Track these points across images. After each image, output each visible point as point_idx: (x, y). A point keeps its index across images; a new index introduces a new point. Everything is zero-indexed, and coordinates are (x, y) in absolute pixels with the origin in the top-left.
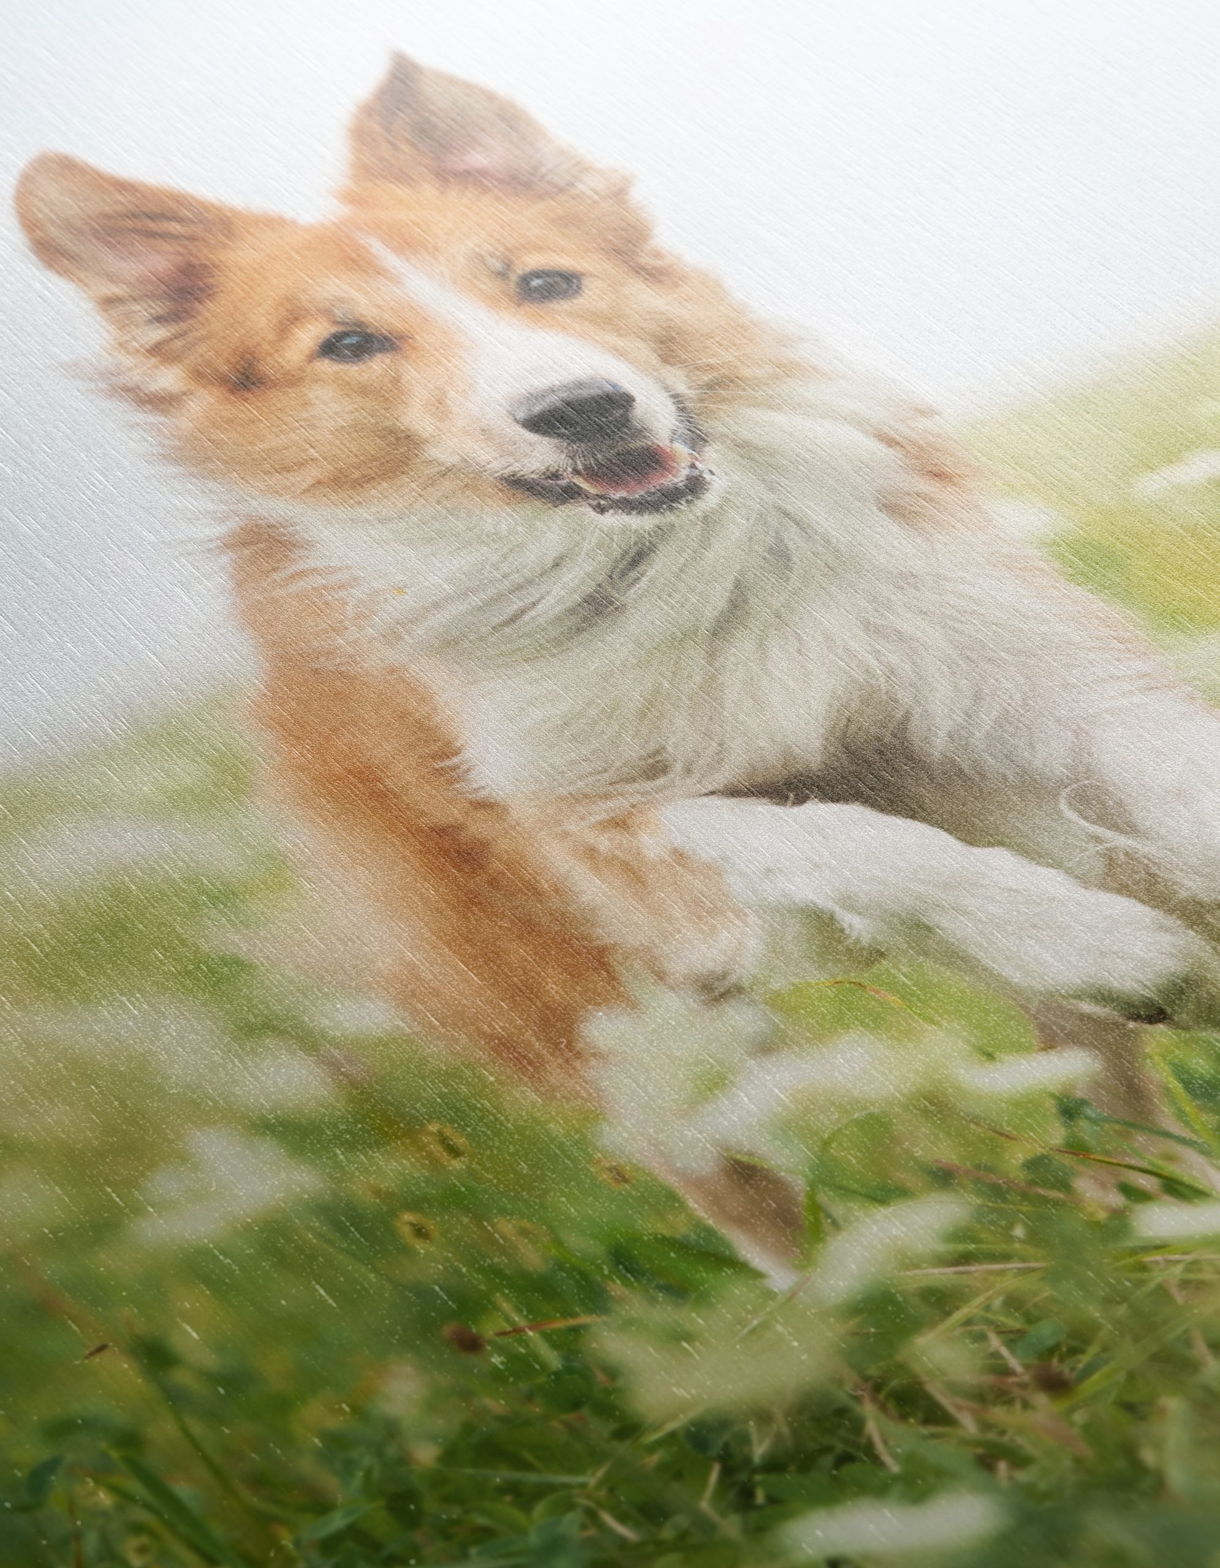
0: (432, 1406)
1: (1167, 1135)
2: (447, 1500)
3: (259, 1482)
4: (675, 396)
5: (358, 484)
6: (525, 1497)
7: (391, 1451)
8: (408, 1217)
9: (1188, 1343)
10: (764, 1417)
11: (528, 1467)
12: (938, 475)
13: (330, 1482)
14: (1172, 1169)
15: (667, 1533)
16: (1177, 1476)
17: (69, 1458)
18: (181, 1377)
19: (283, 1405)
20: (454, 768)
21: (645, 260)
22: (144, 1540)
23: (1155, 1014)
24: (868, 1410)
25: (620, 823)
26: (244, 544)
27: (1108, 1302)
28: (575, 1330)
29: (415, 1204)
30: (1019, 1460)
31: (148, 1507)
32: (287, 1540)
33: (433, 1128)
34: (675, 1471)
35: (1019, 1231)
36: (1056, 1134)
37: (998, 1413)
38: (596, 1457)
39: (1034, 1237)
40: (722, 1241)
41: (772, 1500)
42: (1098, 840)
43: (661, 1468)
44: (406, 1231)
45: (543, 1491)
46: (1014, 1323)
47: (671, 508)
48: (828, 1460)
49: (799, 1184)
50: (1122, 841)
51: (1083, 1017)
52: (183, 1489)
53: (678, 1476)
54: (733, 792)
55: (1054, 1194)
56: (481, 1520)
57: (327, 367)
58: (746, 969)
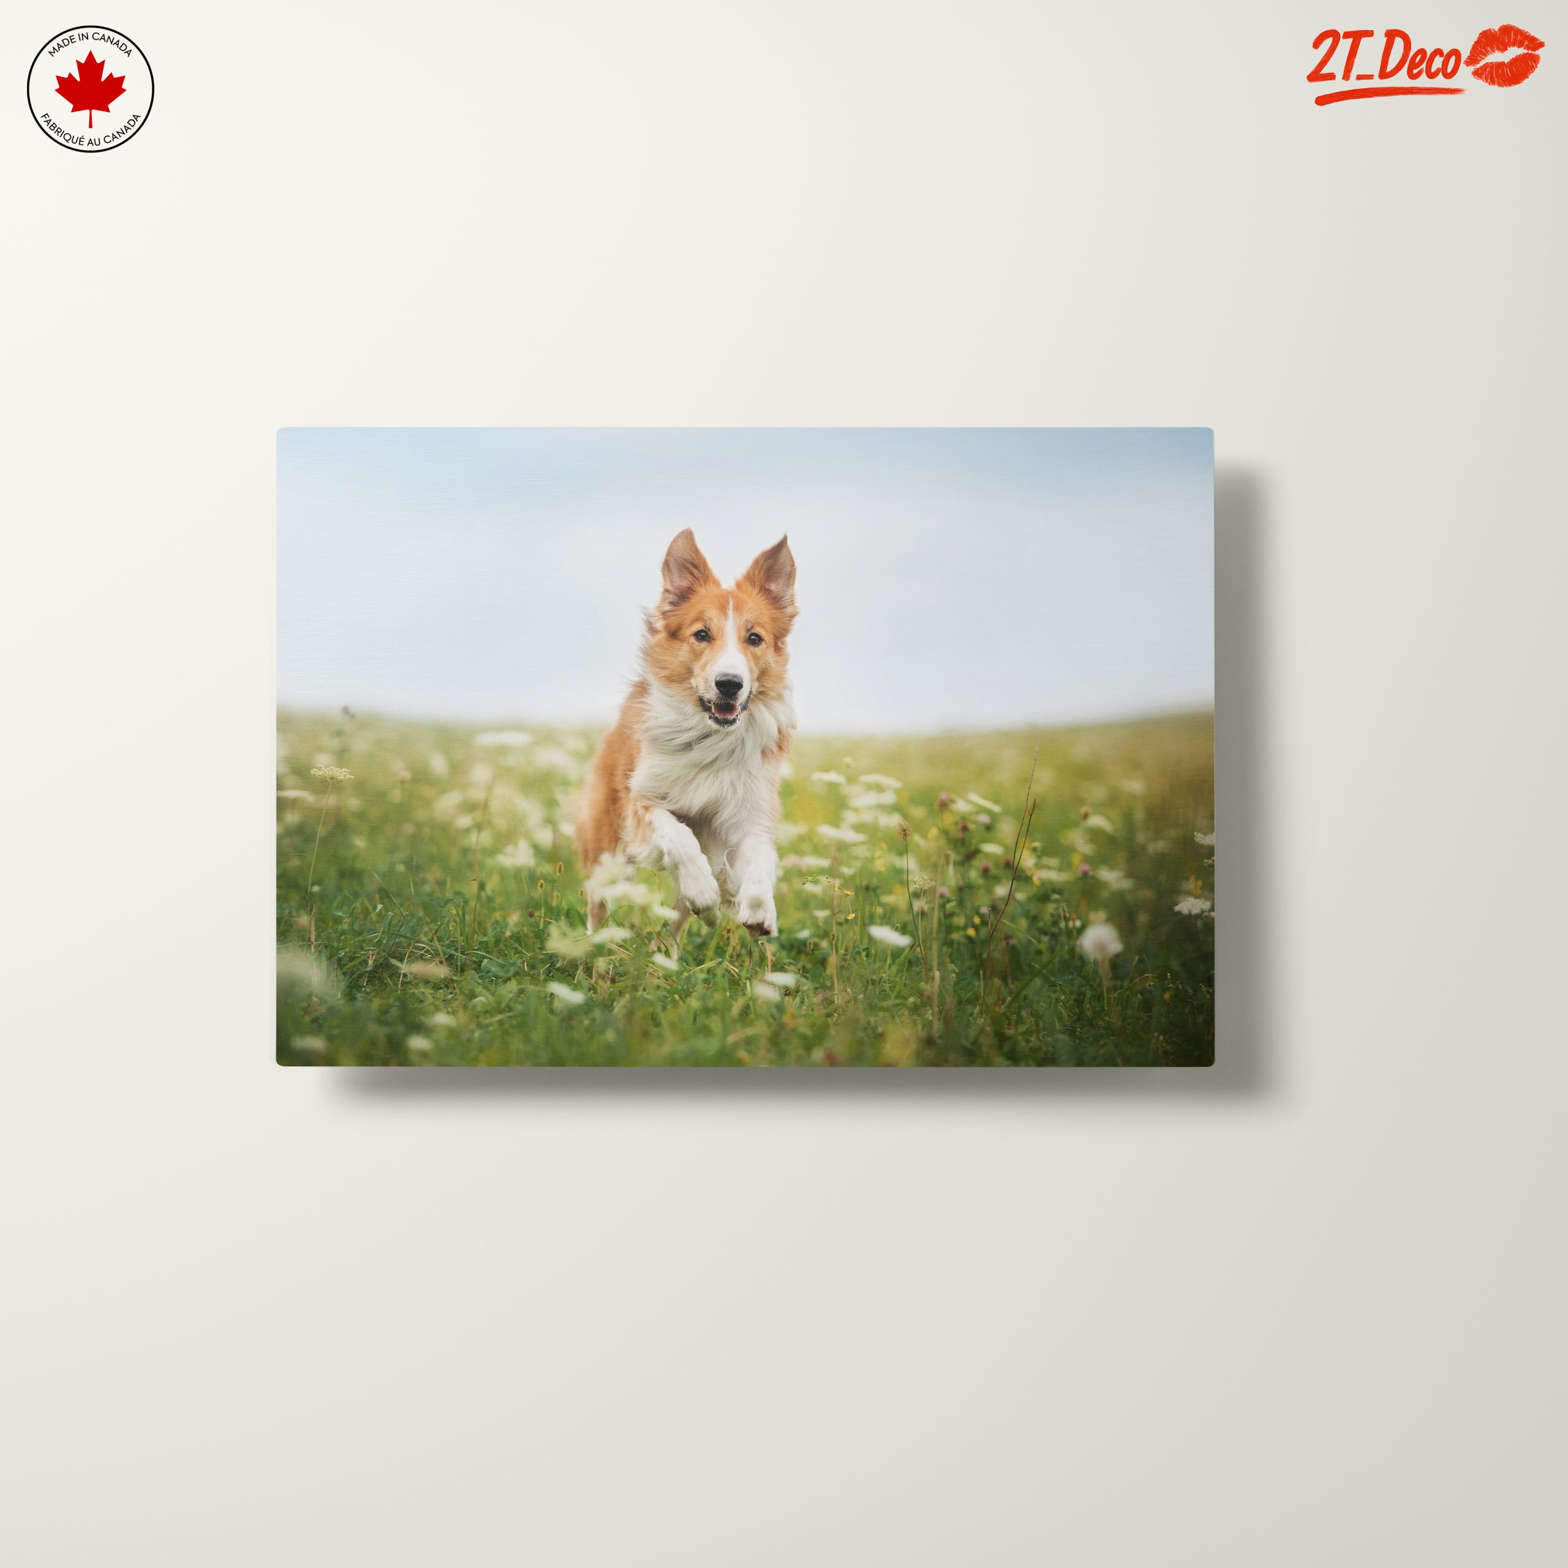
0: (516, 925)
1: (676, 940)
2: (505, 945)
3: (480, 924)
4: (751, 692)
5: (672, 681)
6: (517, 952)
7: (503, 930)
8: (542, 881)
9: (640, 986)
10: (564, 959)
11: (522, 947)
12: (780, 748)
13: (490, 930)
14: (670, 949)
15: (532, 973)
16: (616, 1011)
17: (455, 900)
18: (483, 894)
19: (494, 910)
20: (630, 775)
21: (780, 644)
22: (455, 924)
23: (697, 912)
24: (581, 968)
25: (647, 808)
26: (638, 687)
27: (636, 969)
28: (550, 923)
29: (545, 879)
30: (595, 993)
31: (460, 918)
32: (476, 937)
33: (561, 863)
34: (542, 961)
35: (634, 946)
36: (658, 929)
37: (600, 981)
38: (533, 951)
39: (636, 949)
40: (586, 920)
41: (552, 976)
42: (724, 865)
43: (541, 959)
44: (540, 884)
45: (521, 952)
46: (617, 964)
47: (723, 726)
48: (567, 973)
49: (609, 913)
50: (728, 867)
51: (686, 906)
52: (467, 917)
53: (542, 962)
54: (673, 813)
55: (647, 942)
56: (506, 952)
57: (693, 640)
58: (639, 859)
